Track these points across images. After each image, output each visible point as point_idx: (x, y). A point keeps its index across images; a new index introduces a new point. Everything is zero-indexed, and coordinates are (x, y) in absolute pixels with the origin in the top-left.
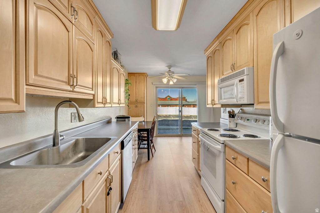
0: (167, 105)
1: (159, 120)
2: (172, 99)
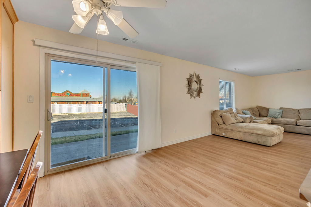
0: (66, 102)
1: (54, 121)
2: (71, 95)
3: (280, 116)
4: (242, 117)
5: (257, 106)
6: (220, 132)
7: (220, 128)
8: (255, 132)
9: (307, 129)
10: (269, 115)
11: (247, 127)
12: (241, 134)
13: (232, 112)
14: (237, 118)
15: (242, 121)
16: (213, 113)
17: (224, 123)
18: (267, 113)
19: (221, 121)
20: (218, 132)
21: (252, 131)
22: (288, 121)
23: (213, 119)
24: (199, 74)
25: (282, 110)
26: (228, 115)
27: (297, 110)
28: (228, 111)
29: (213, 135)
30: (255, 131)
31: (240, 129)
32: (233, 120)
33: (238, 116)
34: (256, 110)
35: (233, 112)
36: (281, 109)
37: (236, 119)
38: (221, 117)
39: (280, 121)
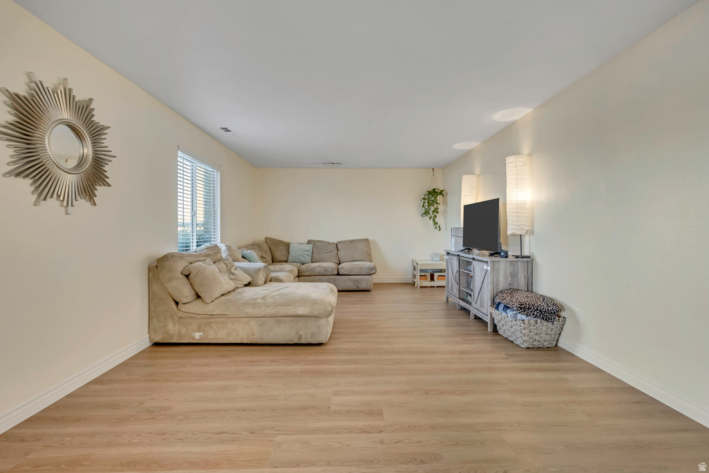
3: (309, 259)
4: (246, 271)
5: (266, 238)
6: (184, 331)
7: (183, 315)
8: (291, 310)
9: (354, 281)
10: (290, 257)
11: (269, 300)
12: (253, 324)
13: (218, 256)
14: (233, 274)
15: (247, 283)
16: (157, 268)
17: (198, 297)
18: (286, 254)
19: (186, 293)
20: (174, 331)
21: (282, 311)
22: (325, 269)
23: (155, 288)
24: (91, 100)
25: (311, 245)
26: (211, 268)
27: (334, 243)
28: (207, 256)
29: (156, 344)
30: (290, 307)
31: (250, 311)
32: (226, 283)
33: (236, 269)
34: (266, 247)
35: (222, 258)
36: (309, 242)
37: (232, 277)
38: (187, 276)
39: (313, 269)
